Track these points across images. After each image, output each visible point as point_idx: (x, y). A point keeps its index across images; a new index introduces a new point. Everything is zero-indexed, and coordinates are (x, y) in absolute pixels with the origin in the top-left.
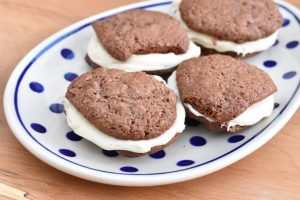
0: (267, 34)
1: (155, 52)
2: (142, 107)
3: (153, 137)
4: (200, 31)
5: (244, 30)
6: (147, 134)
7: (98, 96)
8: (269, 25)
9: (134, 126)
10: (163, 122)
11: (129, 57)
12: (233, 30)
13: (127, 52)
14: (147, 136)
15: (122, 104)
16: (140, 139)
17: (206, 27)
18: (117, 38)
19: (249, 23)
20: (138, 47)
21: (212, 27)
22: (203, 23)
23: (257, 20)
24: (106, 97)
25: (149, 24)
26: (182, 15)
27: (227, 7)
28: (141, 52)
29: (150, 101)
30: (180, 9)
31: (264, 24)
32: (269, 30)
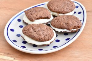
0: (72, 11)
1: (41, 19)
2: (45, 33)
3: (50, 40)
4: (54, 12)
5: (66, 10)
6: (49, 39)
7: (33, 32)
8: (72, 8)
9: (45, 38)
10: (52, 36)
11: (34, 20)
12: (63, 10)
13: (34, 19)
14: (49, 40)
15: (40, 33)
16: (47, 41)
17: (56, 10)
18: (31, 15)
19: (67, 8)
20: (37, 17)
21: (57, 10)
22: (54, 9)
23: (69, 7)
24: (35, 32)
25: (40, 11)
26: (48, 8)
27: (60, 5)
28: (37, 19)
29: (47, 31)
30: (48, 6)
31: (71, 8)
32: (72, 10)
